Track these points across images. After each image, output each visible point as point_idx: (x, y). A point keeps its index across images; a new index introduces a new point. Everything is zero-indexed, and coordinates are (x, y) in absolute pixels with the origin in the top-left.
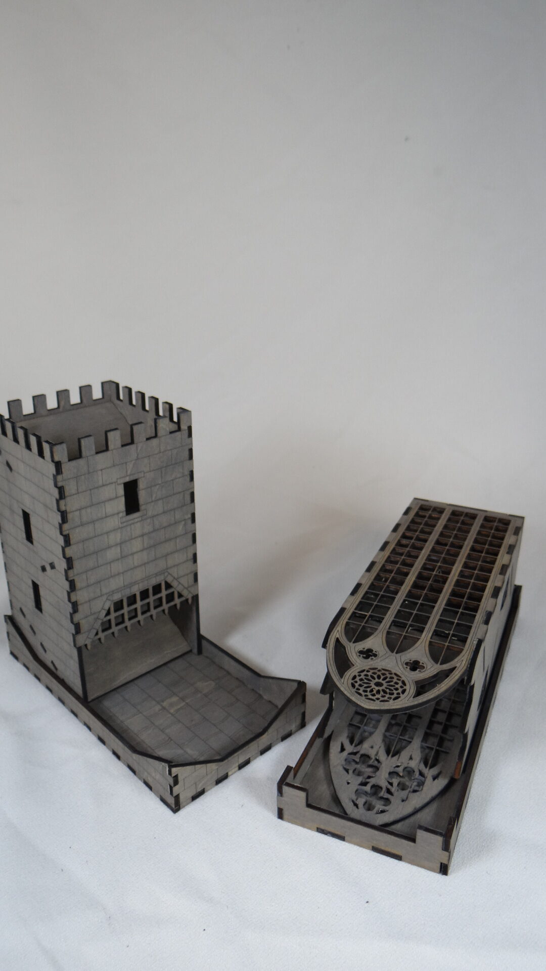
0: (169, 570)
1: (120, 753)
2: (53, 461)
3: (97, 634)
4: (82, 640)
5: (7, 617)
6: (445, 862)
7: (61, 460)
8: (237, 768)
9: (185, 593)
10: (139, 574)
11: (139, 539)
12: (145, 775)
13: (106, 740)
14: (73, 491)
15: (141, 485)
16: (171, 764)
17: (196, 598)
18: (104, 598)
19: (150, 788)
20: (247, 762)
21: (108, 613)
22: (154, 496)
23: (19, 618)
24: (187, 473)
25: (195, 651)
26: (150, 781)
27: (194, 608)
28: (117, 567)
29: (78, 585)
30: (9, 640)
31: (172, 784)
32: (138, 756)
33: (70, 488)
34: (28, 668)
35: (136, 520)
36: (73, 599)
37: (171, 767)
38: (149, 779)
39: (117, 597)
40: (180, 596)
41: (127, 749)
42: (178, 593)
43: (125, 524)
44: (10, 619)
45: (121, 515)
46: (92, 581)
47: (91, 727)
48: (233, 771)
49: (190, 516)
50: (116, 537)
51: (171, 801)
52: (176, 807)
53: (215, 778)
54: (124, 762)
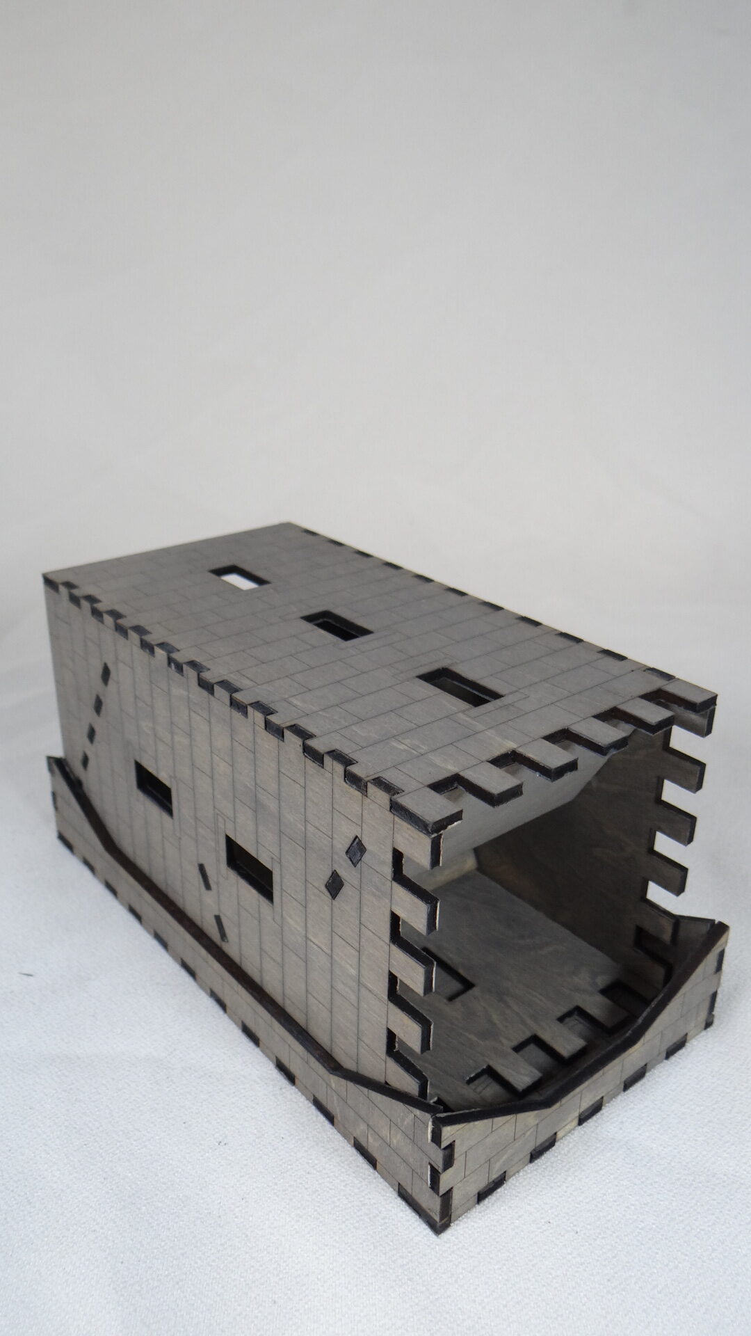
1: (294, 1068)
8: (576, 1122)
12: (360, 1130)
13: (260, 1034)
16: (438, 1115)
19: (373, 1162)
20: (596, 1108)
26: (373, 1146)
30: (56, 808)
31: (439, 1165)
32: (343, 1082)
34: (92, 869)
37: (439, 1124)
38: (371, 1140)
41: (314, 1062)
44: (59, 766)
48: (568, 1127)
51: (432, 1204)
52: (440, 1221)
53: (530, 1147)
54: (304, 1091)
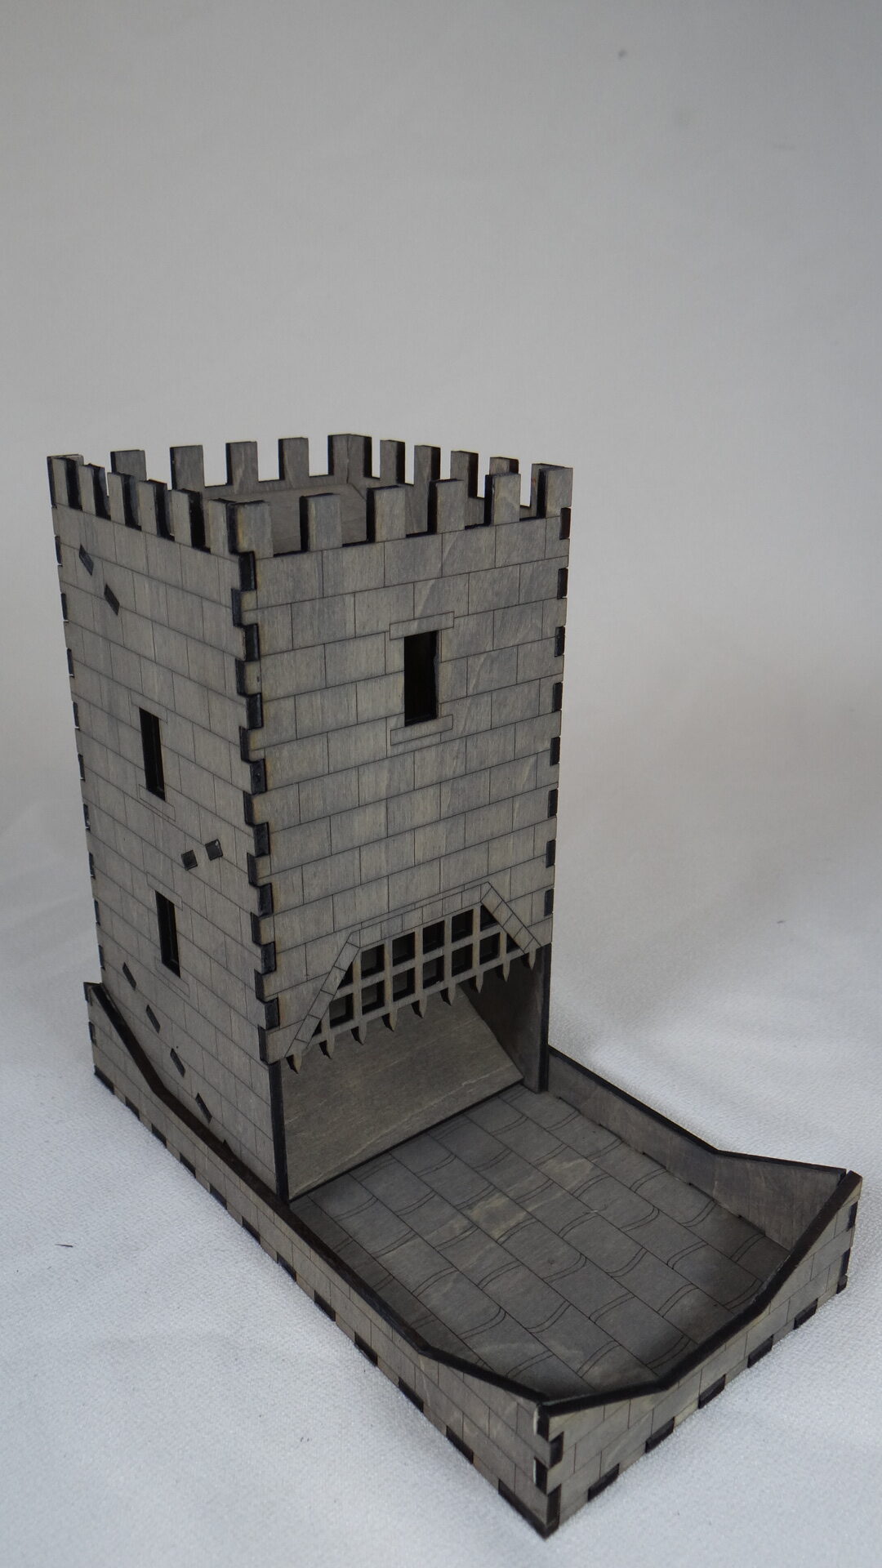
0: (493, 880)
1: (377, 1346)
2: (234, 550)
3: (318, 1030)
4: (281, 1044)
5: (90, 987)
7: (254, 548)
8: (695, 1404)
9: (522, 939)
10: (424, 884)
11: (431, 791)
12: (454, 1418)
13: (337, 1307)
14: (282, 643)
15: (445, 650)
16: (545, 1404)
17: (545, 953)
18: (340, 939)
19: (469, 1455)
20: (718, 1388)
21: (348, 979)
22: (473, 682)
23: (121, 992)
24: (550, 632)
25: (534, 1081)
26: (469, 1435)
27: (541, 977)
28: (376, 860)
29: (281, 899)
30: (94, 1041)
31: (546, 1458)
32: (434, 1363)
33: (274, 633)
34: (136, 1112)
35: (426, 742)
36: (266, 938)
38: (466, 1429)
39: (370, 938)
40: (512, 945)
41: (399, 1340)
42: (509, 936)
43: (401, 749)
44: (98, 994)
45: (392, 722)
46: (313, 892)
47: (297, 1268)
48: (687, 1411)
49: (548, 745)
50: (375, 782)
51: (539, 1503)
52: (547, 1523)
53: (646, 1435)
54: (388, 1373)
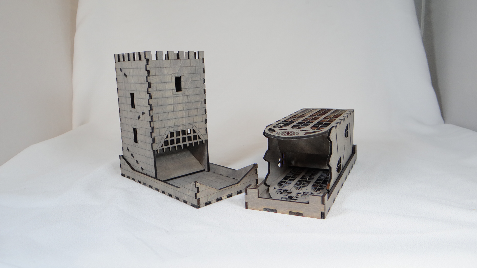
0: (194, 124)
1: (172, 193)
2: (145, 58)
3: (162, 146)
4: (156, 147)
5: (120, 157)
6: (323, 211)
7: (148, 58)
9: (201, 137)
10: (181, 122)
11: (181, 104)
12: (184, 197)
13: (165, 191)
14: (154, 74)
15: (182, 79)
17: (207, 141)
18: (166, 129)
19: (186, 203)
20: (231, 196)
21: (167, 137)
22: (188, 86)
24: (202, 79)
25: (206, 170)
26: (186, 199)
27: (206, 147)
28: (172, 115)
29: (155, 119)
31: (196, 192)
33: (152, 73)
35: (180, 95)
36: (152, 126)
39: (171, 130)
40: (200, 138)
42: (199, 136)
43: (175, 96)
45: (174, 91)
46: (160, 119)
47: (159, 189)
48: (225, 197)
49: (204, 100)
50: (171, 101)
51: (196, 203)
52: (197, 207)
53: (216, 197)
